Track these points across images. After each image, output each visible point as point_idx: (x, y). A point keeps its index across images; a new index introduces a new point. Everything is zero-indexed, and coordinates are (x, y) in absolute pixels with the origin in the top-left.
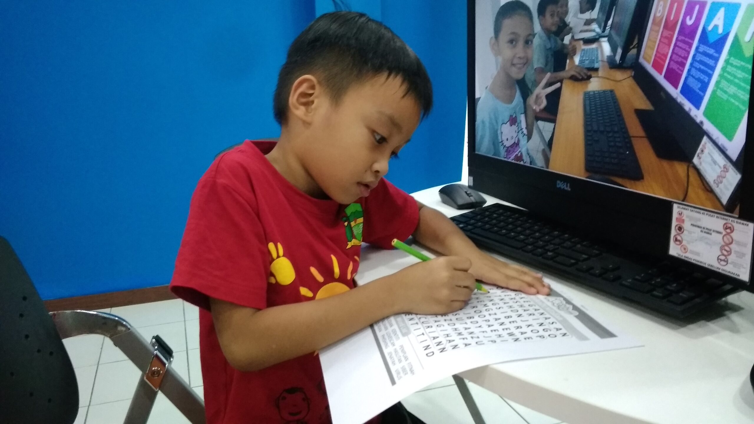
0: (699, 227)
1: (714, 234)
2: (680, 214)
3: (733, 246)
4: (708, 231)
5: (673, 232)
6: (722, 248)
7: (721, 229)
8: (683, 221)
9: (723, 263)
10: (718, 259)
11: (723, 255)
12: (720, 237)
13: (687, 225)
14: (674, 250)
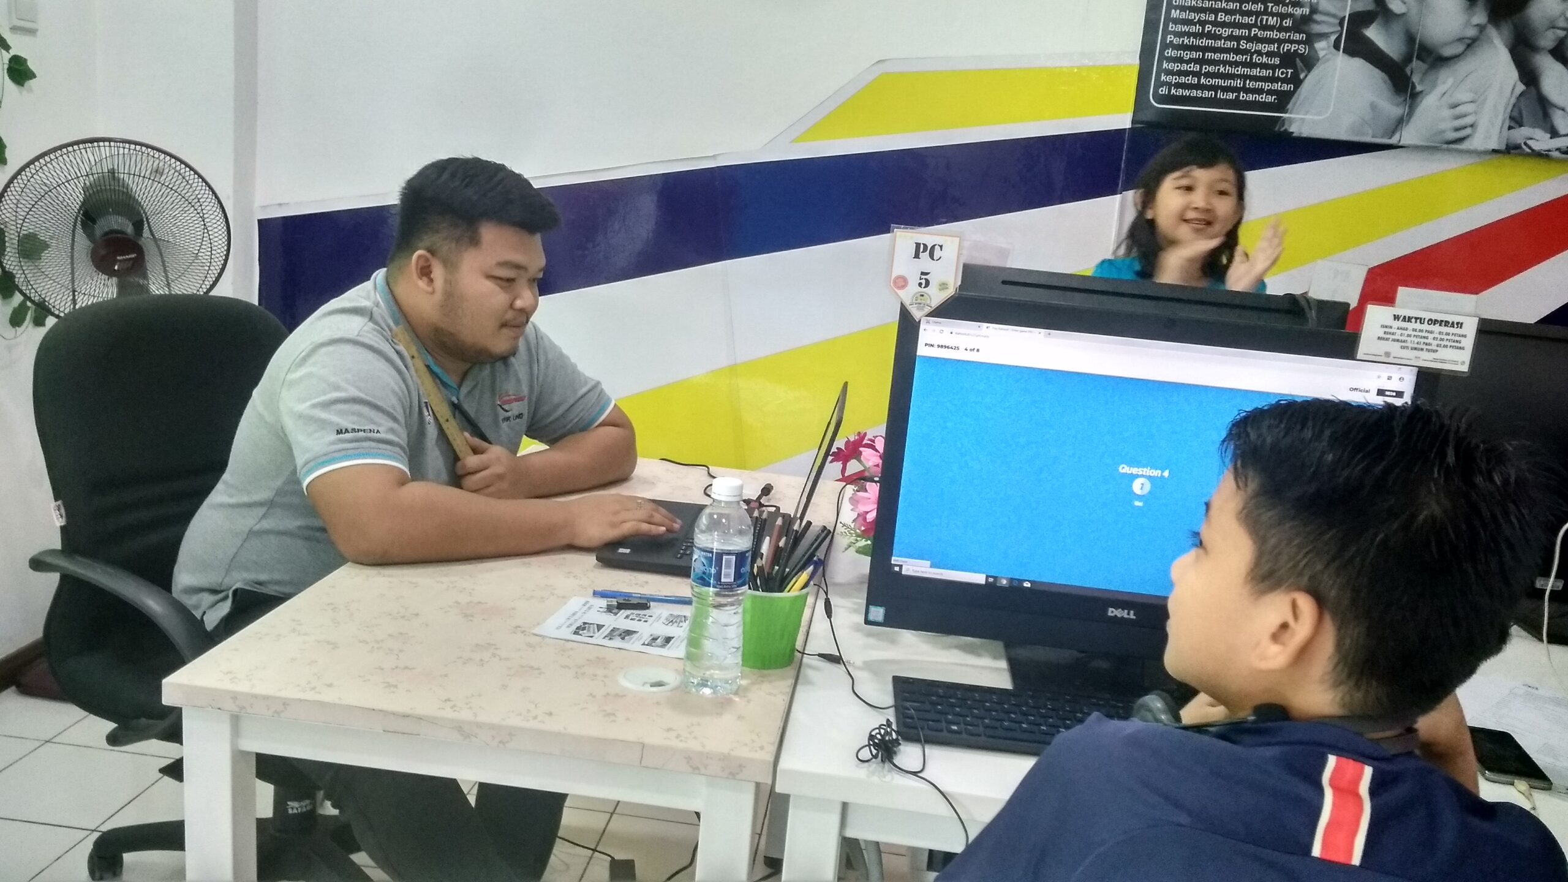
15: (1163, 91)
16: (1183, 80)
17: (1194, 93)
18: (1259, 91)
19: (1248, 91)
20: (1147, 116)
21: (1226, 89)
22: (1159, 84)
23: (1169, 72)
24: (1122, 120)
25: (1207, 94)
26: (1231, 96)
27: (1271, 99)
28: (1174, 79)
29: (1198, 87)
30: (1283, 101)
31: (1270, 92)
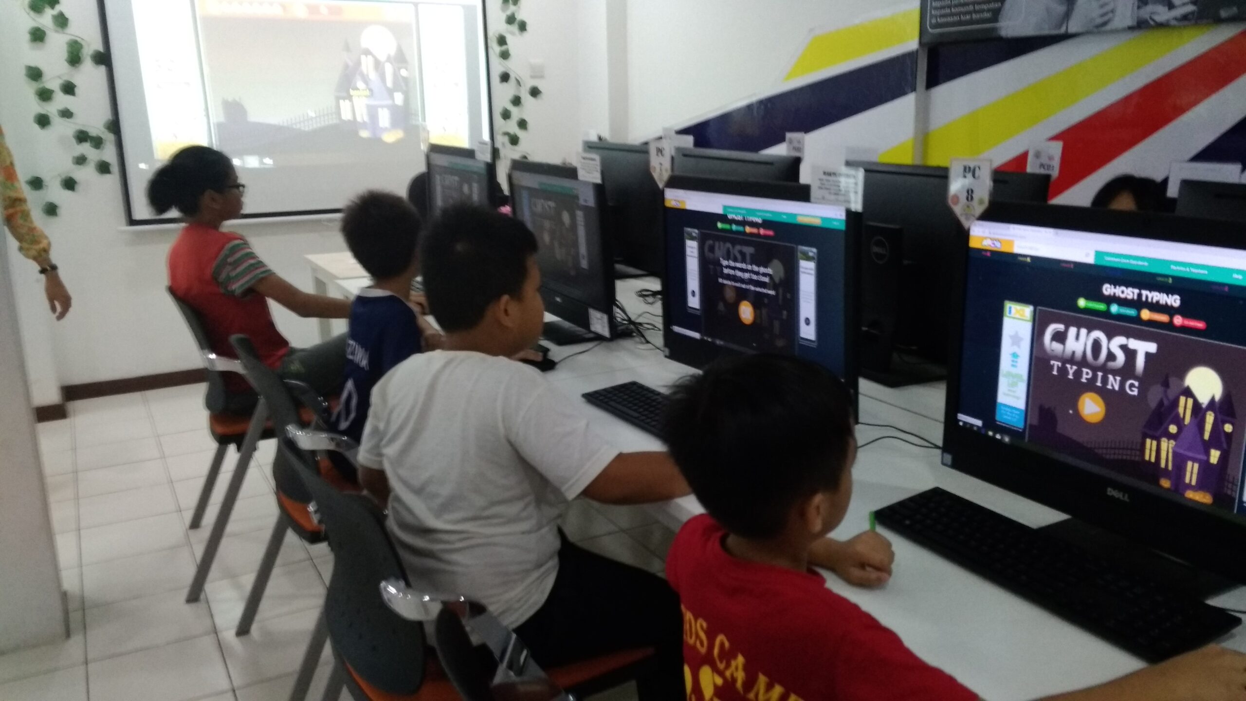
15: (934, 21)
16: (943, 12)
17: (950, 19)
18: (982, 11)
19: (976, 12)
20: (926, 39)
21: (965, 13)
22: (932, 16)
23: (936, 8)
24: (912, 44)
25: (956, 18)
26: (968, 17)
27: (987, 15)
28: (938, 13)
29: (952, 15)
30: (996, 15)
31: (988, 10)
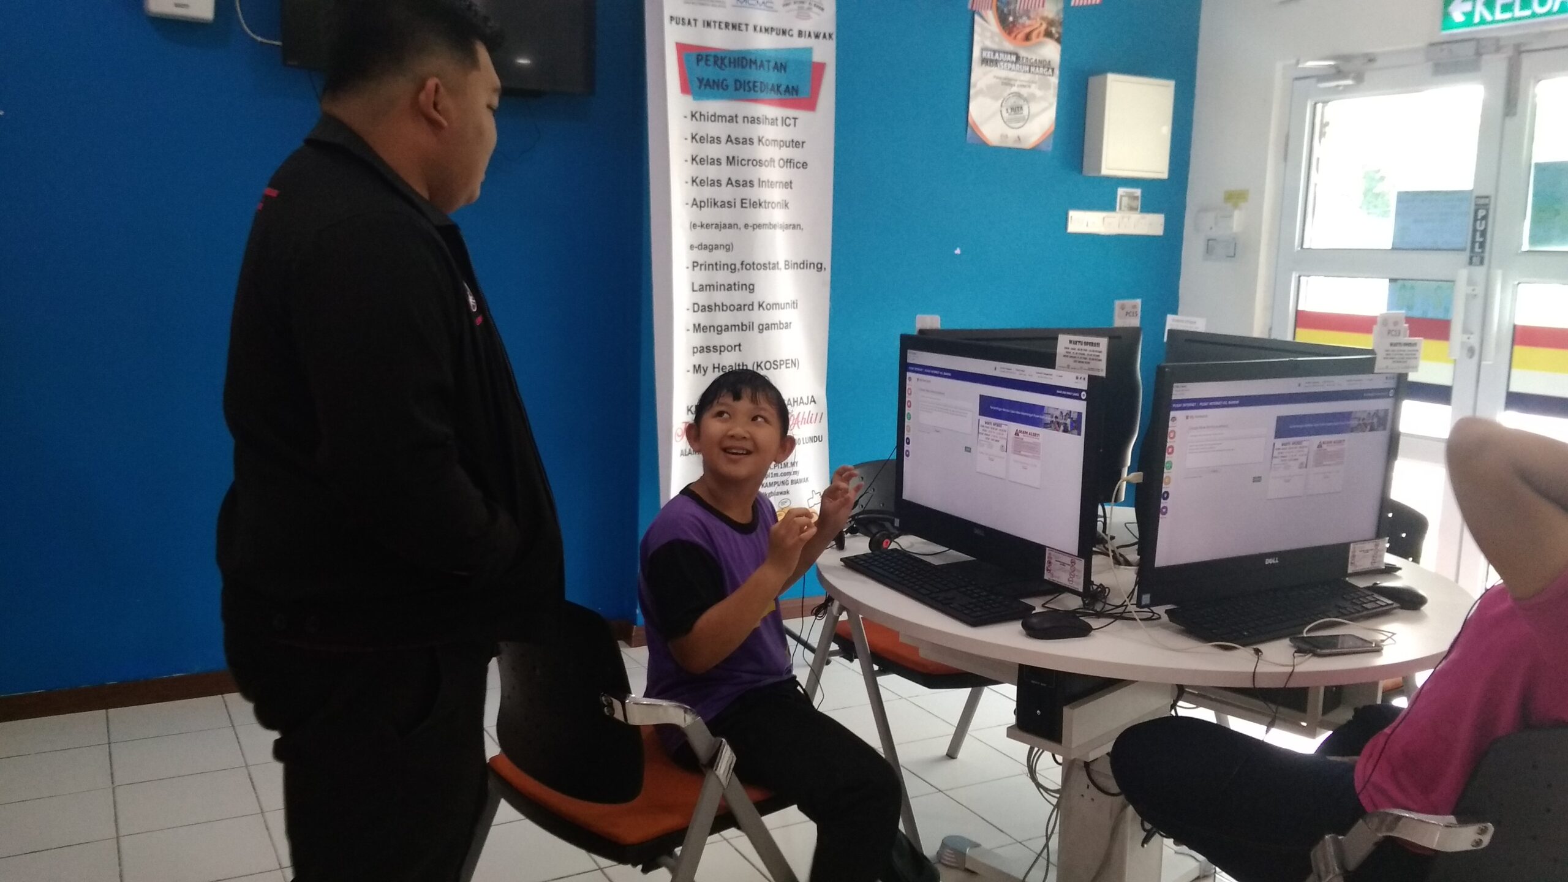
0: (1059, 562)
1: (1067, 566)
2: (1050, 554)
3: (1076, 572)
4: (1064, 564)
5: (1046, 565)
6: (1070, 574)
7: (1070, 563)
8: (1051, 558)
9: (1071, 582)
10: (1069, 580)
11: (1071, 578)
12: (1069, 567)
13: (1053, 561)
14: (1047, 576)
